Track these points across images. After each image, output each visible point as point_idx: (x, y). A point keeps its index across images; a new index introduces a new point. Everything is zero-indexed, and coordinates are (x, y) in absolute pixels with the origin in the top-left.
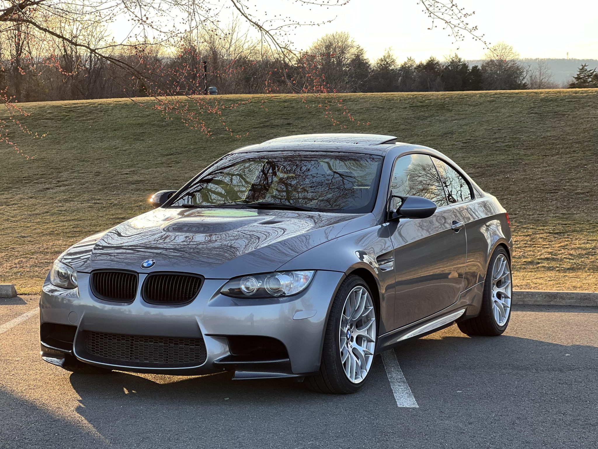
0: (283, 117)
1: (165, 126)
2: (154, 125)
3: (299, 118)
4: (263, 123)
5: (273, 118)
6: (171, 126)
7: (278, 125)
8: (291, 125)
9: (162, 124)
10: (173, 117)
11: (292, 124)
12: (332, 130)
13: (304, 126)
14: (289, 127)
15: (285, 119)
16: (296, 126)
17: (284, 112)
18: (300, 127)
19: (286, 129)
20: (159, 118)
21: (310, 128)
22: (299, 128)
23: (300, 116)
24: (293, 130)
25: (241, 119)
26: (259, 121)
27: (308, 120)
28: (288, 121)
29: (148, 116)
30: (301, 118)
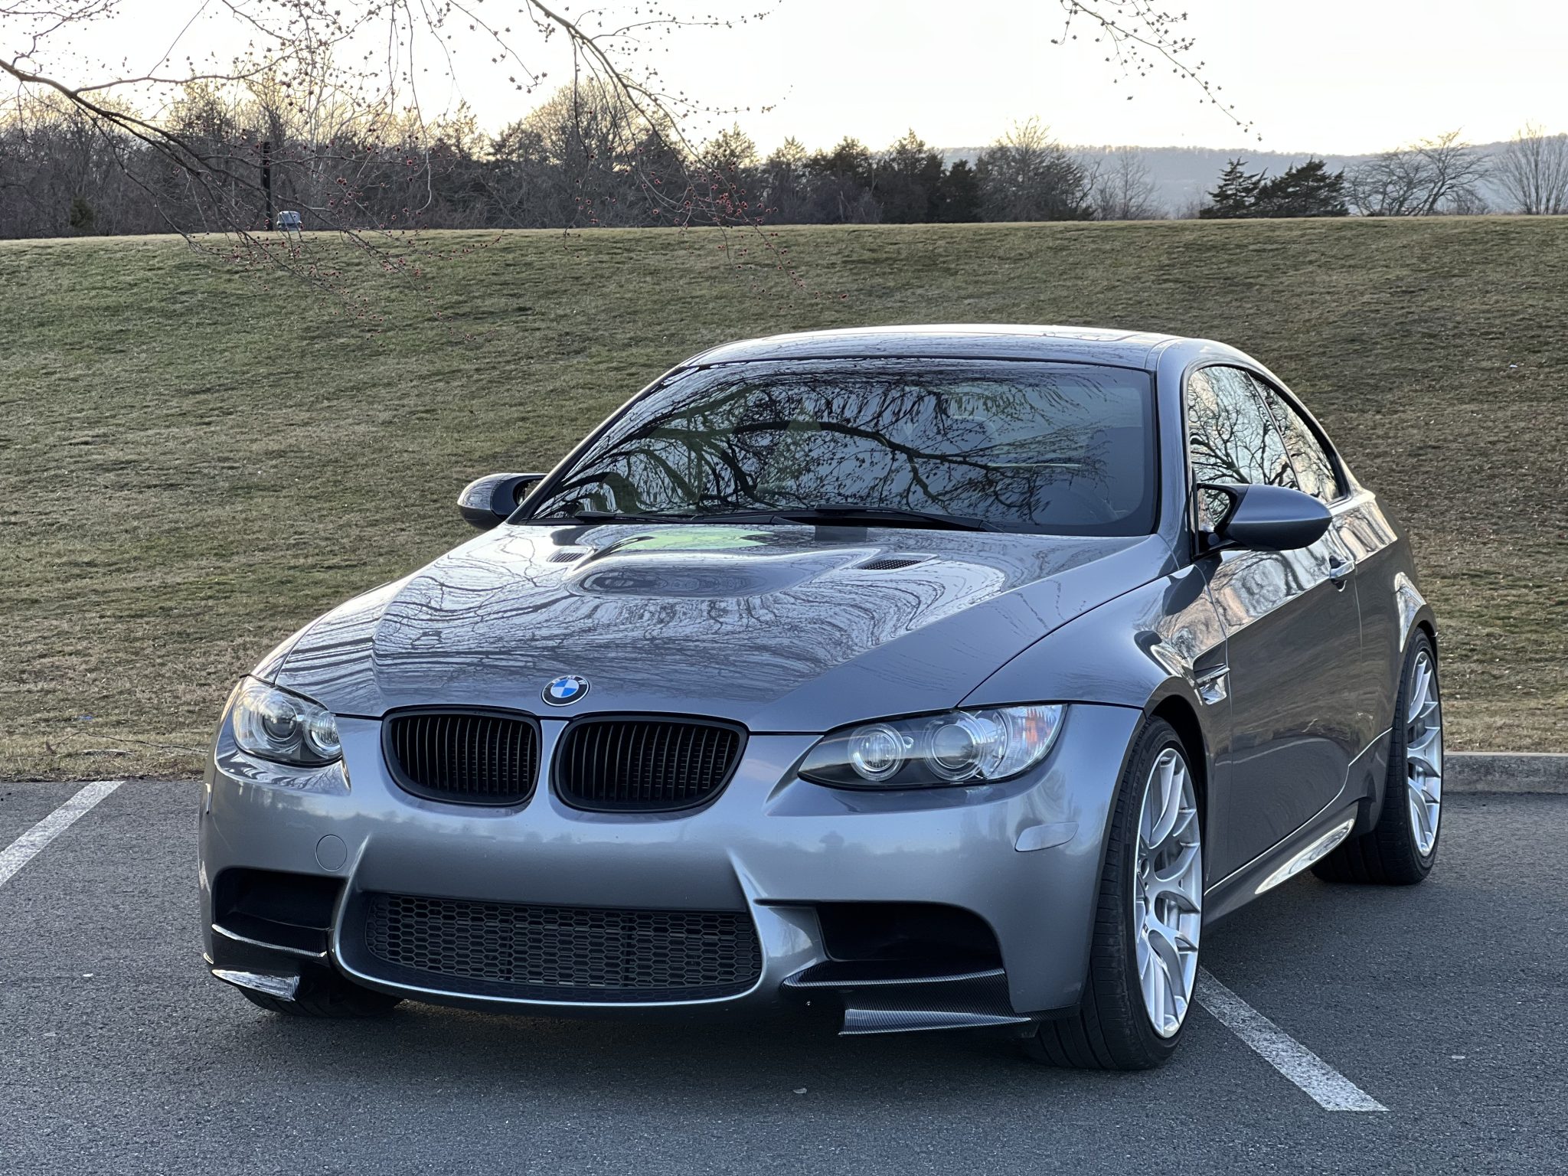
0: (505, 292)
1: (182, 315)
2: (150, 310)
3: (548, 294)
4: (452, 307)
5: (477, 294)
6: (198, 313)
7: (492, 313)
8: (529, 312)
9: (172, 307)
10: (202, 289)
11: (530, 309)
12: (640, 324)
13: (565, 315)
14: (524, 318)
15: (511, 295)
16: (543, 314)
17: (507, 277)
18: (552, 316)
19: (517, 322)
20: (164, 292)
21: (580, 318)
22: (552, 321)
23: (551, 289)
24: (536, 325)
25: (393, 296)
26: (440, 303)
27: (574, 300)
28: (521, 300)
29: (132, 286)
30: (555, 292)
